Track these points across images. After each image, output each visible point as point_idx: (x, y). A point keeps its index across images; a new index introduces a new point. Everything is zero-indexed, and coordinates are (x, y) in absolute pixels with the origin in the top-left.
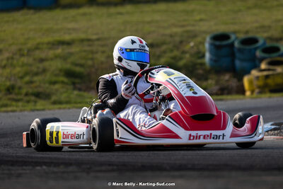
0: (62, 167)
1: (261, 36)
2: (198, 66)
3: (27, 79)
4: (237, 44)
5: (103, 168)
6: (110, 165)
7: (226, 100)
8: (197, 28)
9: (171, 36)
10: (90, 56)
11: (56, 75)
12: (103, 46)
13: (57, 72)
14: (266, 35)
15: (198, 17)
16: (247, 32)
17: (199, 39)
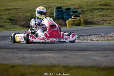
1: (72, 8)
2: (52, 17)
4: (64, 10)
6: (27, 49)
8: (51, 5)
10: (17, 14)
13: (6, 19)
14: (73, 7)
16: (67, 6)
17: (52, 9)
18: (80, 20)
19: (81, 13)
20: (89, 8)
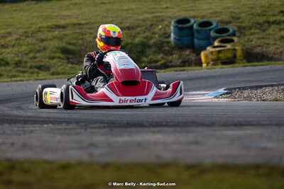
0: (64, 125)
1: (214, 20)
2: (165, 44)
3: (31, 55)
4: (195, 27)
6: (101, 123)
7: (188, 70)
8: (164, 14)
9: (144, 21)
10: (81, 37)
11: (54, 52)
12: (90, 29)
13: (55, 50)
14: (218, 19)
15: (165, 6)
16: (203, 17)
17: (166, 23)
18: (235, 50)
19: (237, 34)
20: (255, 21)
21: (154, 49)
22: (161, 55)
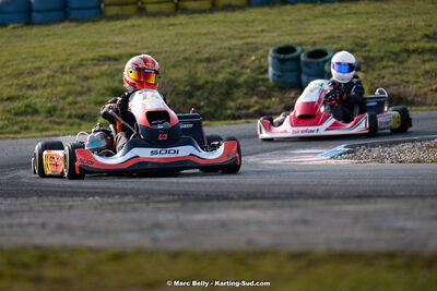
0: (117, 197)
2: (260, 83)
3: (70, 99)
4: (303, 57)
5: (163, 198)
6: (169, 195)
8: (258, 40)
9: (230, 49)
11: (103, 95)
13: (104, 91)
15: (259, 29)
16: (314, 44)
17: (261, 52)
19: (363, 68)
20: (389, 49)
21: (244, 90)
22: (255, 98)
